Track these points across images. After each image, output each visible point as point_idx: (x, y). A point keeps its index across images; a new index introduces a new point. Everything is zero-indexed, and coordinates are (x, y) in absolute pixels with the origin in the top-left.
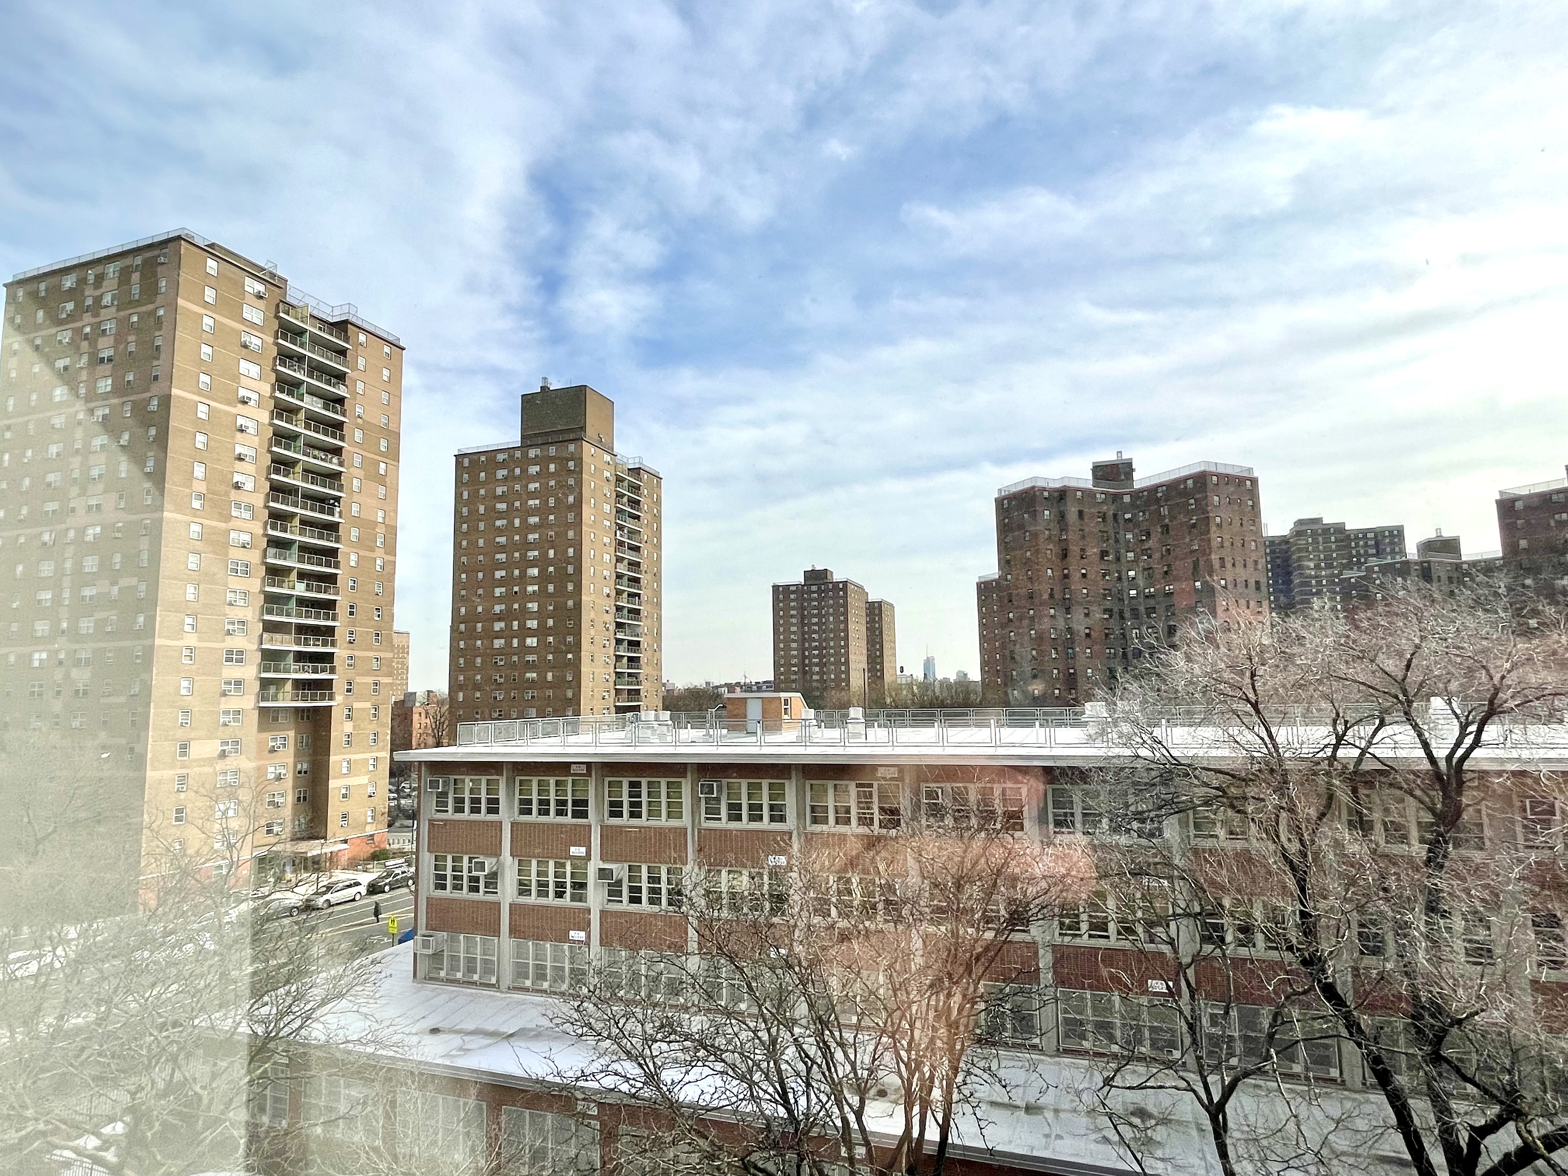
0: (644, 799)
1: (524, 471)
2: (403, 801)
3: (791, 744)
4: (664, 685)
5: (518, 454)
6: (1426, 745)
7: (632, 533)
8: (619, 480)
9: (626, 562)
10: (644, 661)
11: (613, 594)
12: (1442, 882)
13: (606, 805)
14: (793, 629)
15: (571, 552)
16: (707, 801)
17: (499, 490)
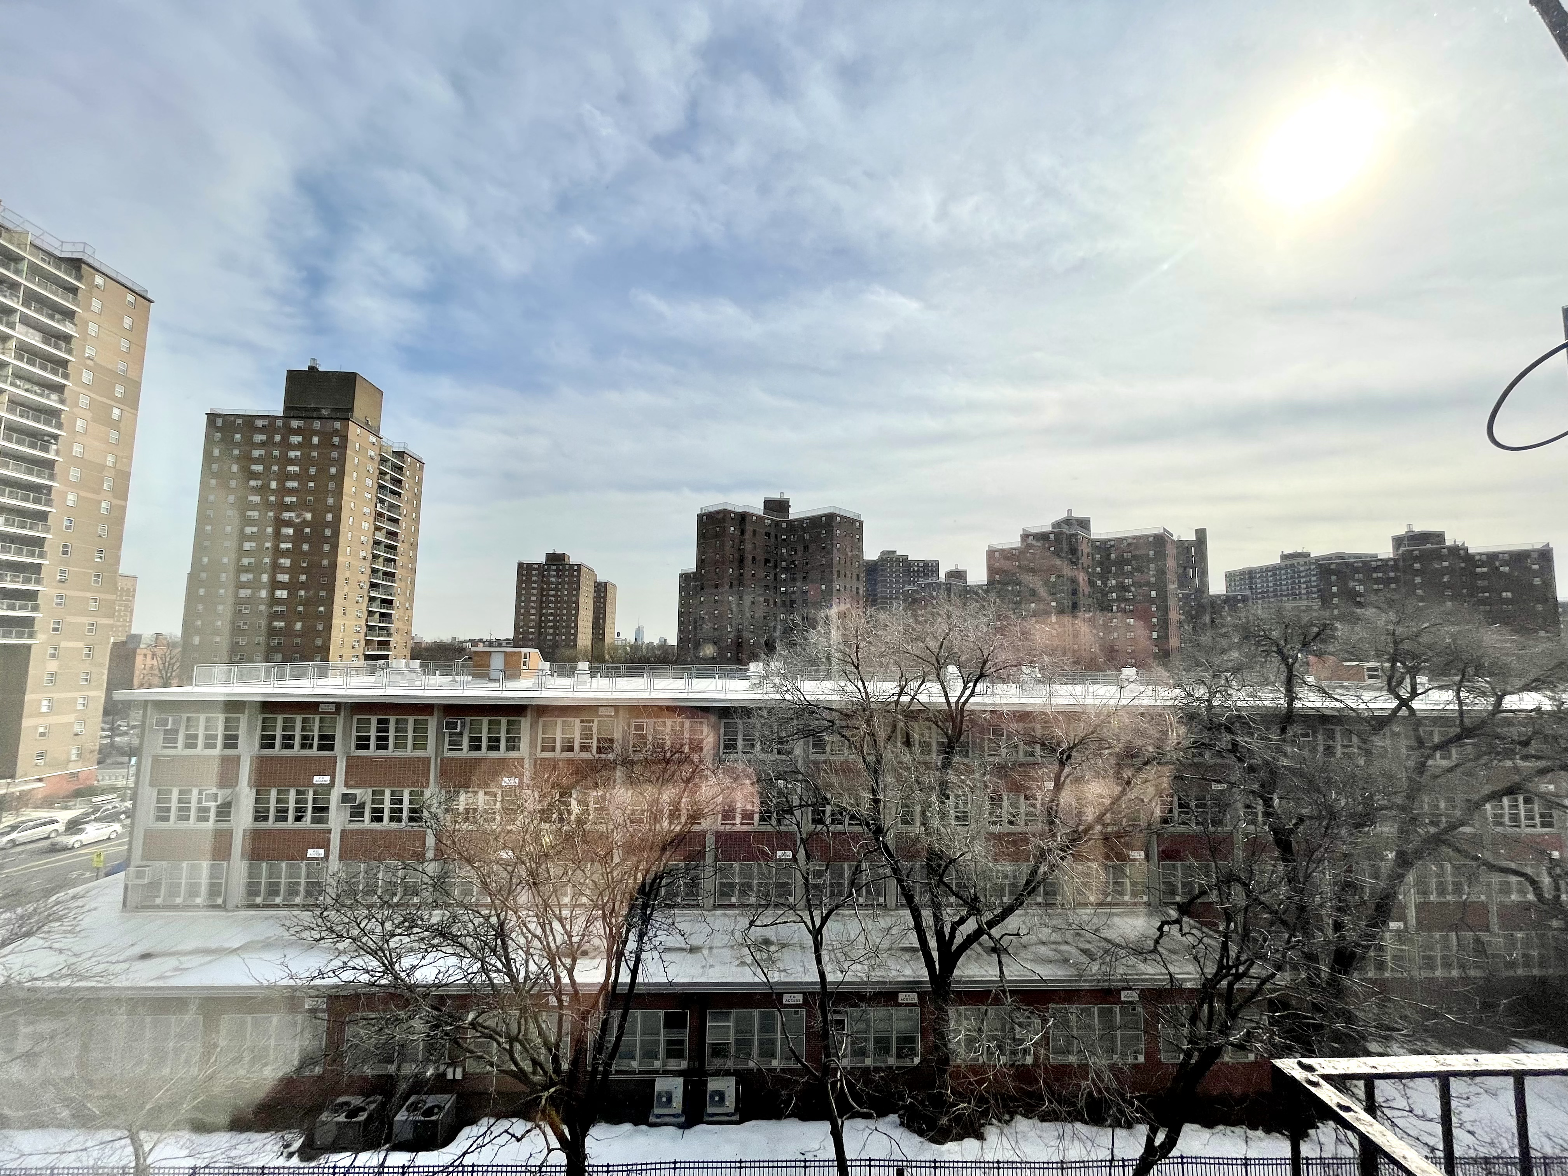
0: (391, 734)
1: (285, 439)
3: (528, 690)
4: (413, 638)
5: (279, 423)
7: (392, 507)
8: (383, 460)
9: (384, 531)
10: (395, 617)
11: (370, 557)
13: (354, 739)
14: (533, 598)
15: (329, 517)
16: (451, 735)
17: (256, 453)
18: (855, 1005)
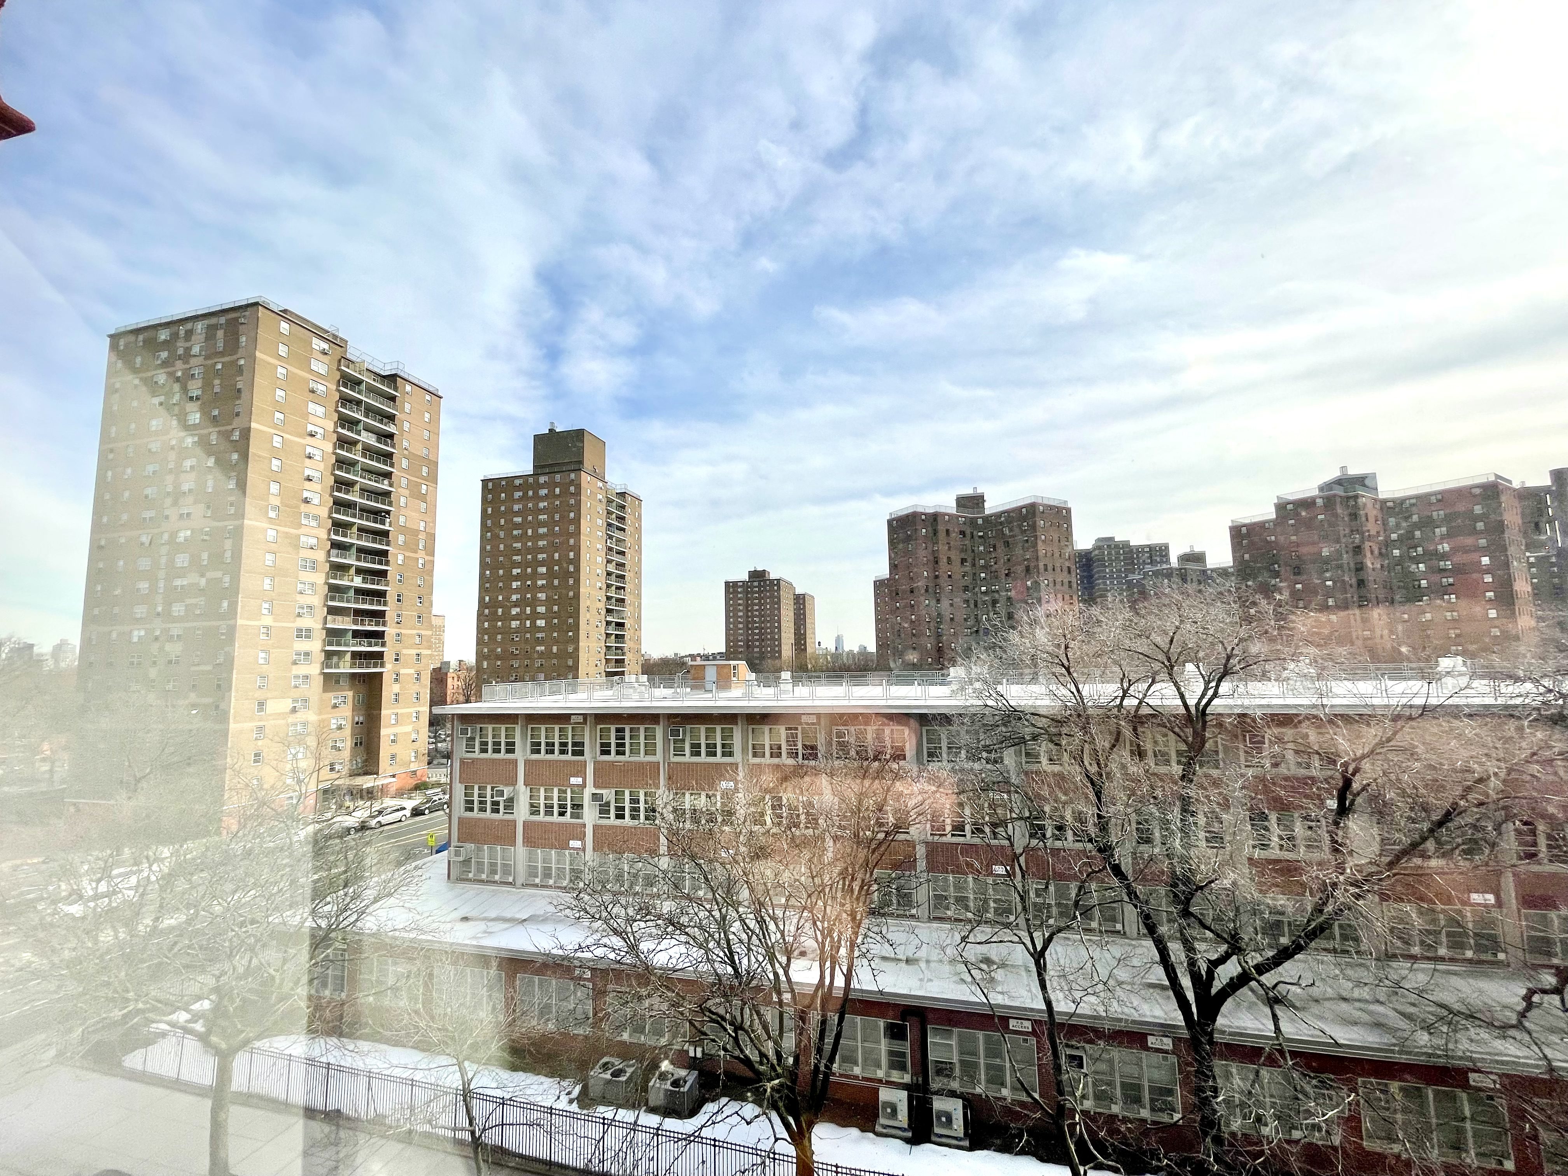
0: (627, 741)
1: (536, 493)
2: (439, 745)
3: (737, 699)
4: (643, 656)
5: (531, 480)
6: (1182, 697)
7: (619, 541)
8: (610, 501)
9: (614, 563)
10: (627, 638)
11: (604, 587)
12: (1192, 792)
13: (598, 745)
14: (741, 614)
15: (572, 555)
16: (675, 742)
17: (516, 507)
18: (1091, 1042)
